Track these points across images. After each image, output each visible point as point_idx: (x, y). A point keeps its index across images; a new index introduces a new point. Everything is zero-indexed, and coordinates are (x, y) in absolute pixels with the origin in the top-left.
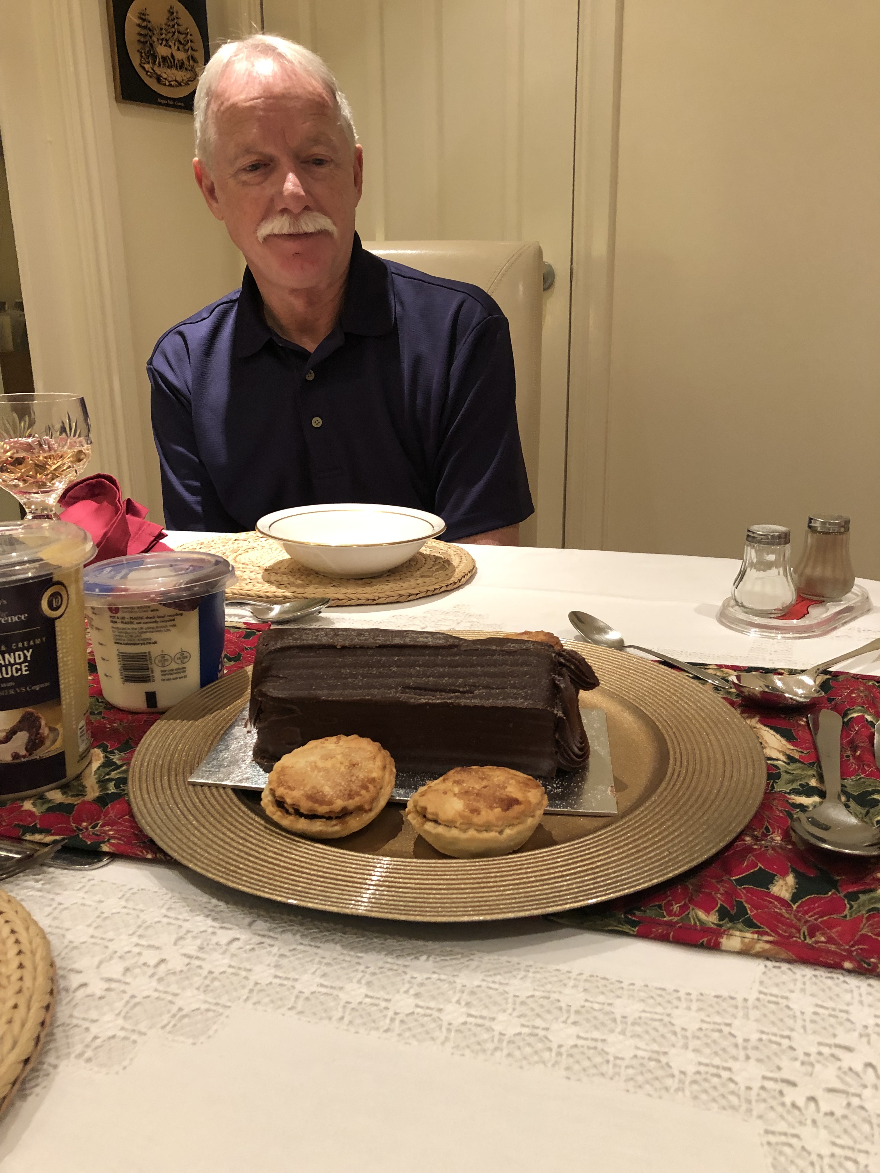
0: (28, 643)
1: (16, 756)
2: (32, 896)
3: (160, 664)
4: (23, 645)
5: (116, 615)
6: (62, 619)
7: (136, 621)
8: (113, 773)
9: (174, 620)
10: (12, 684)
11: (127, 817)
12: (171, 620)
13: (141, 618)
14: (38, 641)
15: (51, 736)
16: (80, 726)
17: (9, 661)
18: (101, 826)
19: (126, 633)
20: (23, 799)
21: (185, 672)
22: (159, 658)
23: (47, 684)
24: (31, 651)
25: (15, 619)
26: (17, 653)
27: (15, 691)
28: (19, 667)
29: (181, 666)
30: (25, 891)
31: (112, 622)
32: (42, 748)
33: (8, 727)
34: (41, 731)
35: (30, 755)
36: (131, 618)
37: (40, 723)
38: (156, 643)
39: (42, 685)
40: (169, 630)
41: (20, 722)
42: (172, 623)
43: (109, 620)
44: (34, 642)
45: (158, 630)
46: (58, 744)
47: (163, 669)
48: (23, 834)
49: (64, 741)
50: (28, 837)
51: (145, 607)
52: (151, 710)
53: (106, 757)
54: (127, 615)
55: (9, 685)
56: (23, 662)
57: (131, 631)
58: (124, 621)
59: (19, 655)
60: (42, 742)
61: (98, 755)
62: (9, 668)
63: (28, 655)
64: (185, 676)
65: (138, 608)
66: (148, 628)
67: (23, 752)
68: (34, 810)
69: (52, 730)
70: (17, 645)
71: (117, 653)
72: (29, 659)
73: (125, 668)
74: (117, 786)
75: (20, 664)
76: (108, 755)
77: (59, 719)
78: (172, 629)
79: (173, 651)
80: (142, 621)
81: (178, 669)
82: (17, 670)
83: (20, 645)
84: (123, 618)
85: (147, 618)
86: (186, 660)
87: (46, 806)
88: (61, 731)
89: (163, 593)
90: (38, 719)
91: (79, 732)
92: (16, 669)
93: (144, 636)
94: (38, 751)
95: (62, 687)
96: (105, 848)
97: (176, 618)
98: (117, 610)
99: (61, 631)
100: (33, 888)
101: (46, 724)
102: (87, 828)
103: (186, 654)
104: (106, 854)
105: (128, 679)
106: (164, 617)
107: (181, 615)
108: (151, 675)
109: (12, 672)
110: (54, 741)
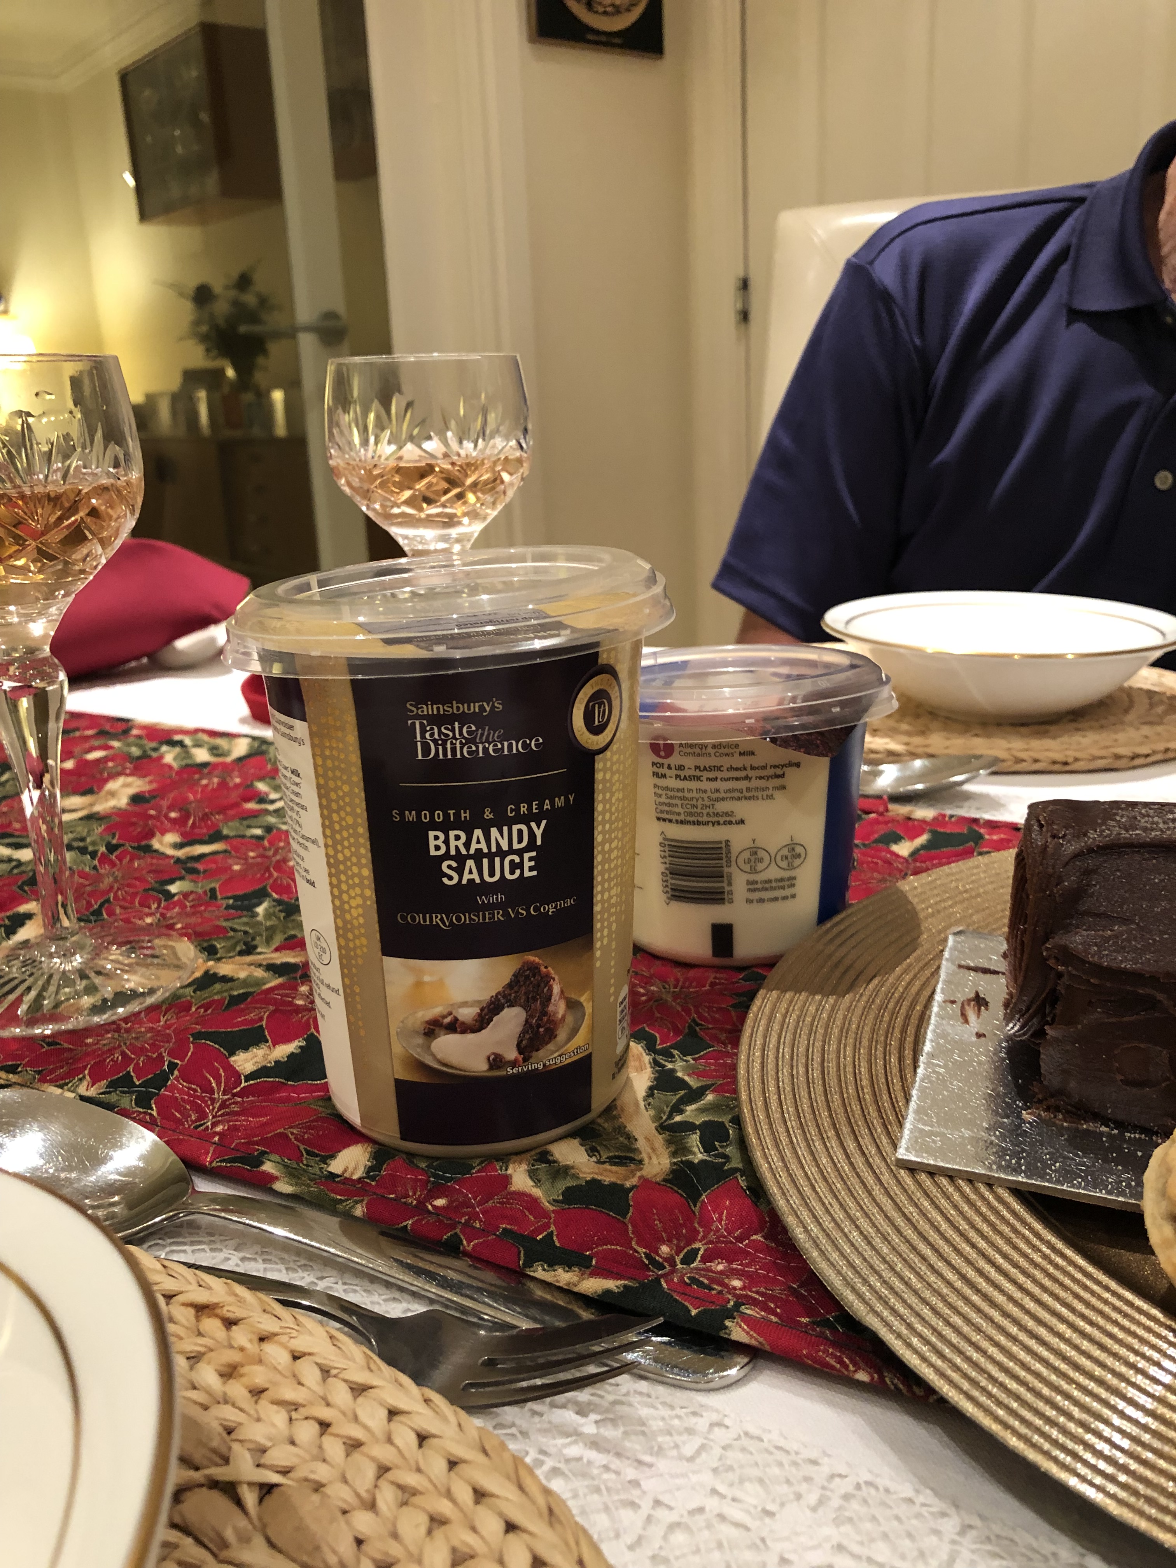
0: (540, 806)
1: (496, 1062)
2: (579, 1459)
3: (747, 868)
4: (530, 808)
5: (666, 762)
6: (608, 753)
7: (706, 775)
8: (690, 1108)
9: (783, 776)
10: (501, 897)
11: (757, 1237)
12: (778, 776)
13: (719, 769)
14: (559, 802)
15: (570, 1019)
16: (620, 1000)
17: (498, 844)
18: (704, 1260)
19: (683, 798)
20: (505, 1158)
21: (793, 885)
22: (746, 855)
23: (570, 902)
24: (544, 822)
25: (518, 747)
26: (515, 828)
27: (506, 914)
28: (517, 859)
29: (786, 874)
30: (560, 1441)
31: (655, 774)
32: (551, 1046)
33: (486, 995)
34: (551, 1008)
35: (525, 1060)
36: (697, 768)
37: (551, 989)
38: (742, 822)
39: (560, 904)
40: (771, 797)
41: (510, 986)
42: (778, 782)
43: (650, 769)
44: (552, 803)
45: (748, 796)
46: (580, 1039)
47: (752, 877)
48: (529, 1264)
49: (592, 1029)
50: (540, 1272)
51: (729, 745)
52: (718, 961)
53: (656, 1063)
54: (689, 762)
55: (493, 899)
56: (527, 849)
57: (695, 795)
58: (682, 774)
59: (520, 832)
60: (551, 1035)
61: (639, 1059)
62: (497, 860)
63: (539, 833)
64: (793, 896)
65: (714, 746)
66: (730, 791)
67: (512, 1054)
68: (537, 1192)
69: (573, 1005)
70: (517, 809)
71: (660, 839)
72: (539, 842)
73: (673, 872)
74: (708, 1147)
75: (520, 853)
76: (660, 1059)
77: (586, 982)
78: (777, 794)
79: (774, 842)
80: (719, 775)
81: (782, 880)
82: (514, 866)
83: (524, 808)
84: (681, 768)
85: (731, 768)
86: (797, 862)
87: (563, 1185)
88: (588, 1008)
89: (767, 718)
90: (546, 980)
91: (619, 1009)
92: (512, 862)
93: (721, 807)
94: (541, 1053)
95: (597, 908)
96: (738, 1332)
97: (789, 771)
98: (669, 750)
99: (604, 780)
100: (575, 1434)
101: (562, 992)
102: (671, 1261)
103: (799, 849)
104: (740, 1348)
105: (678, 895)
106: (764, 768)
107: (798, 765)
108: (727, 889)
109: (503, 870)
110: (574, 1031)
